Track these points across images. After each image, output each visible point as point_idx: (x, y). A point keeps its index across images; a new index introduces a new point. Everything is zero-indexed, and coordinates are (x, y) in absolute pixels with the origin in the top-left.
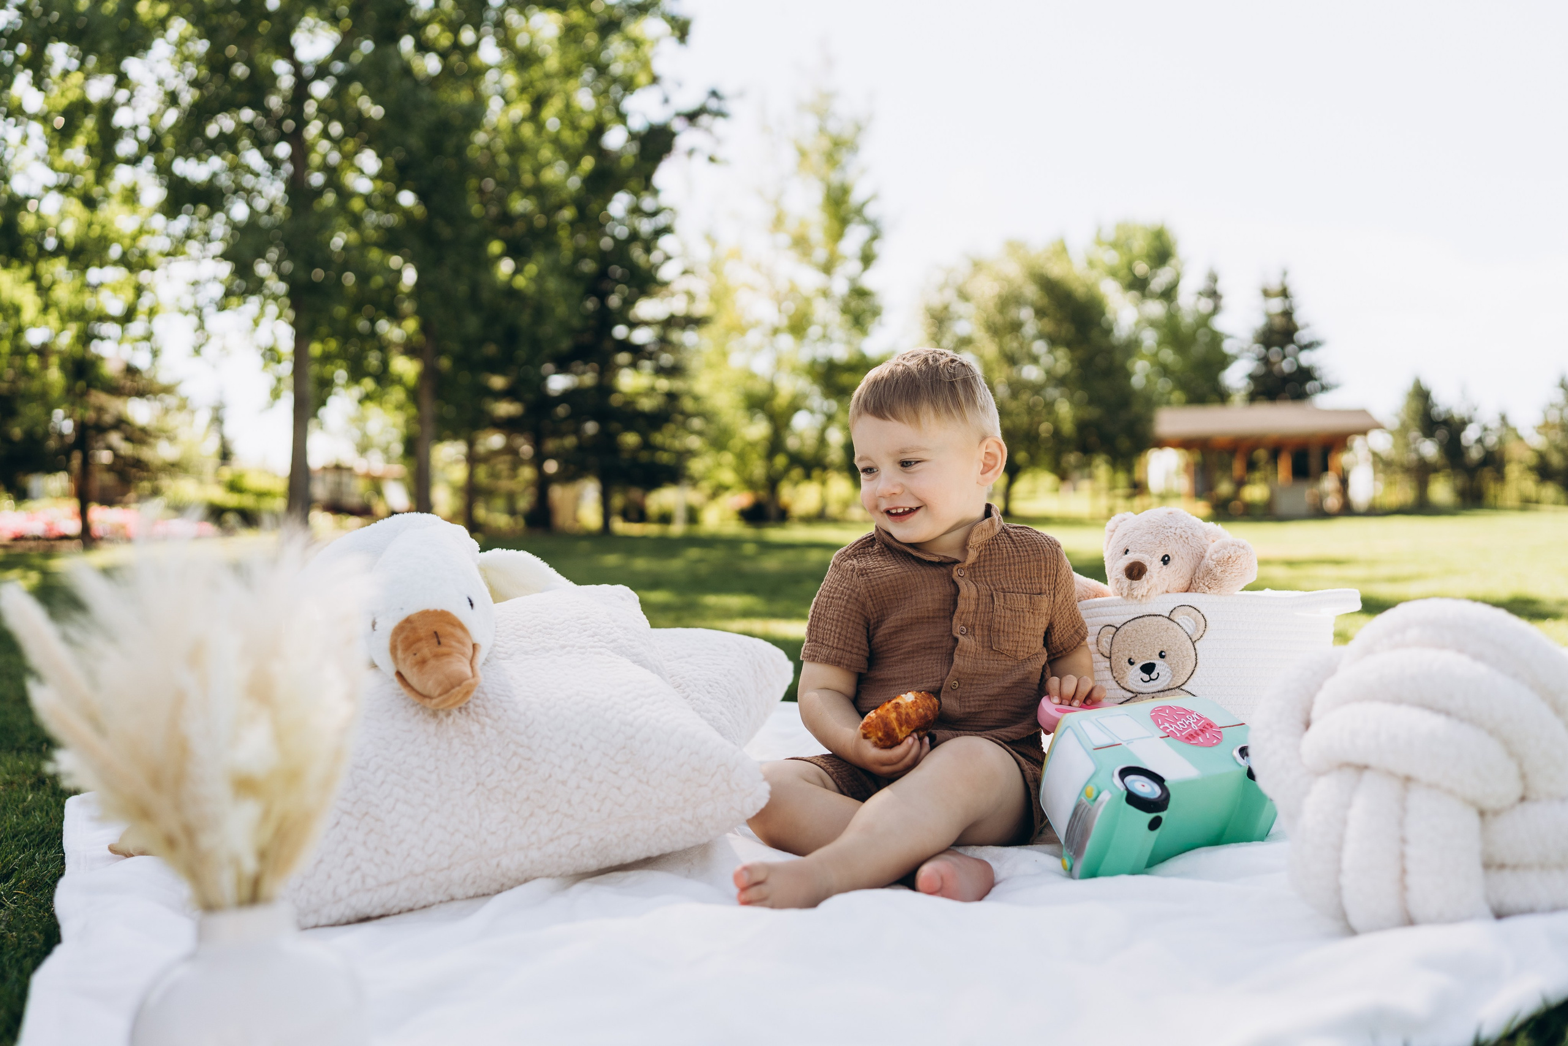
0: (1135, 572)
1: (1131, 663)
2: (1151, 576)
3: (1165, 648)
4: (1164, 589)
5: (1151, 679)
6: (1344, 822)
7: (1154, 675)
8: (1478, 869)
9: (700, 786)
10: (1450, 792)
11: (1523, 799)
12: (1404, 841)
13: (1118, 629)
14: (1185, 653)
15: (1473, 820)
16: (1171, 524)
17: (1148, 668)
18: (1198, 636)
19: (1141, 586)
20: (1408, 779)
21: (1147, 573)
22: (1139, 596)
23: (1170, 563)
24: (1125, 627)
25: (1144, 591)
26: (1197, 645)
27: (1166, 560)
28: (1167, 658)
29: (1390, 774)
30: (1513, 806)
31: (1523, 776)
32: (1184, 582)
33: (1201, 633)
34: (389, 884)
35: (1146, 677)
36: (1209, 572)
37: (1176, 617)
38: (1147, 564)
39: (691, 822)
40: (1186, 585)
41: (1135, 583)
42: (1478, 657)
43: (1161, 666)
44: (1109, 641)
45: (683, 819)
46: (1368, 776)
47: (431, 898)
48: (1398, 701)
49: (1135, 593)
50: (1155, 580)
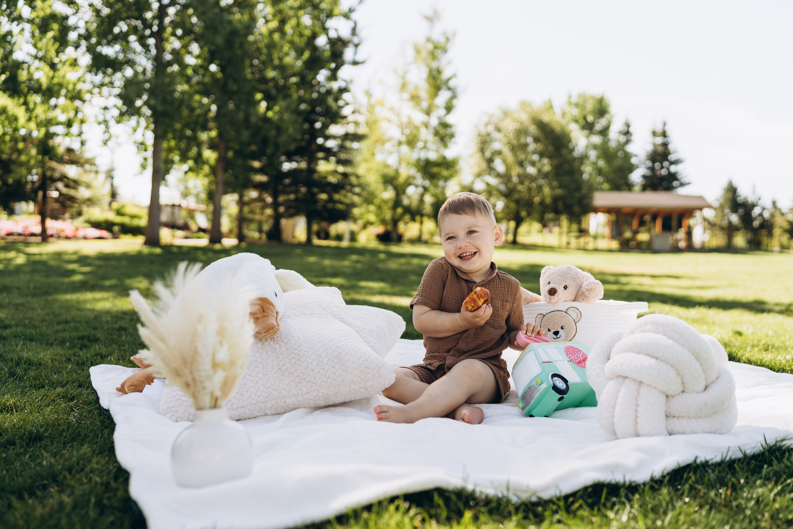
0: (552, 292)
1: (549, 330)
2: (559, 294)
3: (563, 325)
4: (564, 300)
5: (557, 338)
6: (617, 398)
7: (558, 336)
8: (664, 417)
9: (368, 374)
10: (655, 388)
11: (683, 392)
12: (637, 405)
13: (544, 316)
14: (572, 327)
15: (664, 398)
16: (568, 272)
17: (556, 333)
18: (578, 320)
19: (555, 298)
20: (641, 382)
21: (557, 293)
22: (554, 303)
23: (567, 289)
24: (547, 315)
25: (556, 300)
26: (577, 324)
27: (565, 288)
28: (564, 329)
29: (635, 380)
30: (679, 394)
31: (683, 383)
32: (573, 297)
33: (579, 319)
34: (242, 407)
35: (555, 337)
36: (583, 294)
37: (569, 312)
38: (557, 289)
39: (363, 388)
40: (573, 298)
41: (552, 297)
42: (669, 337)
43: (561, 332)
44: (540, 320)
45: (360, 387)
46: (627, 380)
47: (258, 414)
48: (640, 353)
49: (552, 301)
50: (560, 296)
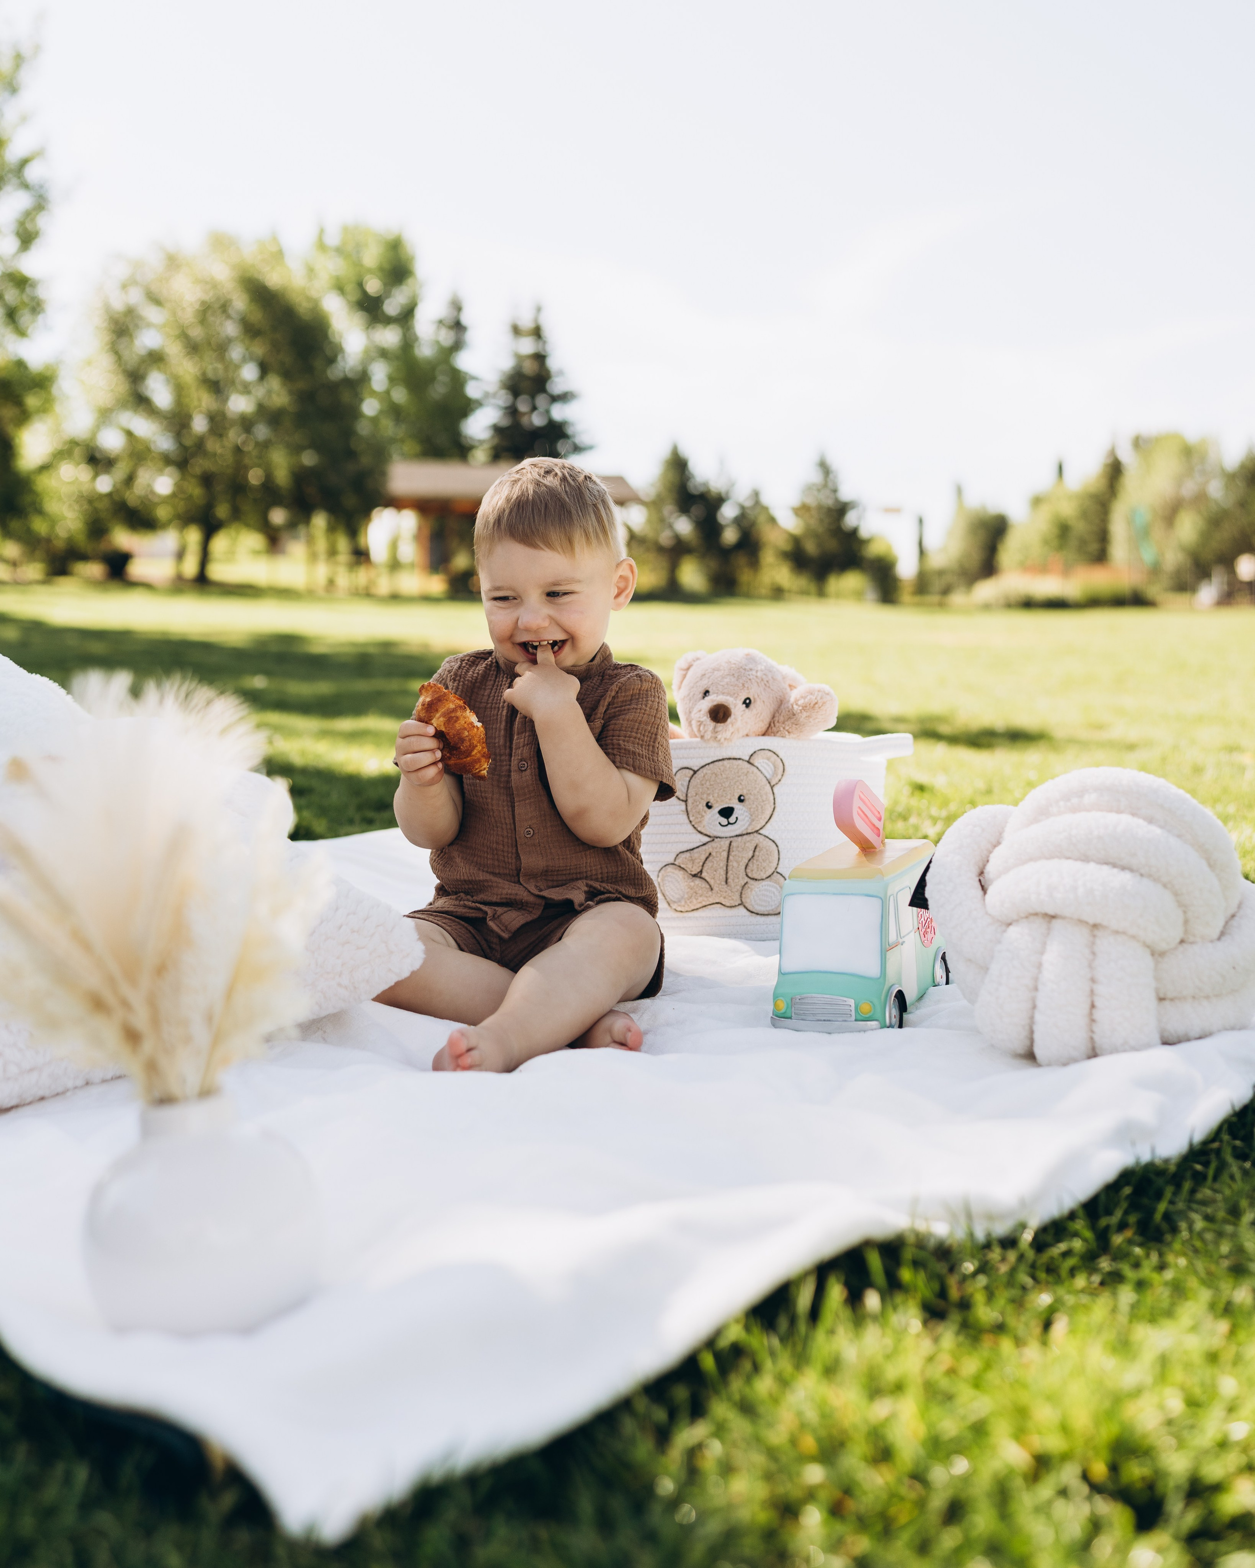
0: (721, 715)
1: (709, 806)
2: (736, 719)
3: (744, 792)
4: (745, 733)
5: (729, 823)
6: (1040, 966)
7: (732, 819)
8: (1153, 1003)
9: (358, 948)
10: (1133, 937)
11: (1182, 941)
12: (1093, 980)
13: (695, 772)
14: (764, 797)
15: (1149, 961)
16: (751, 666)
17: (727, 812)
18: (777, 780)
19: (727, 729)
20: (1095, 926)
21: (732, 717)
22: (722, 740)
23: (752, 706)
24: (704, 770)
25: (728, 734)
26: (776, 789)
27: (747, 703)
28: (746, 803)
29: (1081, 922)
30: (1175, 949)
31: (1186, 922)
32: (763, 726)
33: (779, 777)
35: (724, 821)
36: (792, 715)
37: (757, 761)
38: (732, 707)
39: (346, 988)
40: (764, 729)
41: (720, 726)
42: (1150, 820)
43: (740, 810)
44: (686, 784)
45: (339, 985)
46: (1056, 923)
48: (1086, 859)
49: (719, 737)
50: (739, 724)
